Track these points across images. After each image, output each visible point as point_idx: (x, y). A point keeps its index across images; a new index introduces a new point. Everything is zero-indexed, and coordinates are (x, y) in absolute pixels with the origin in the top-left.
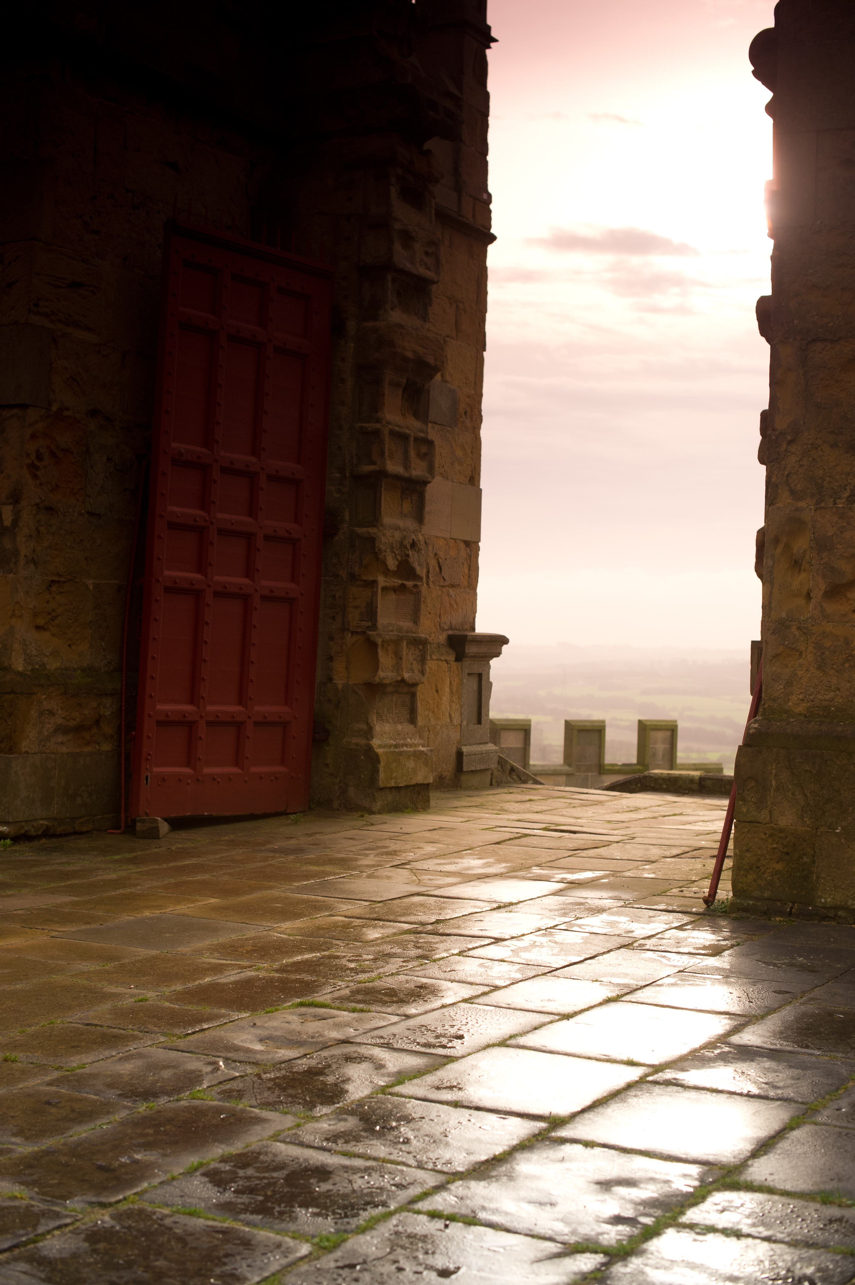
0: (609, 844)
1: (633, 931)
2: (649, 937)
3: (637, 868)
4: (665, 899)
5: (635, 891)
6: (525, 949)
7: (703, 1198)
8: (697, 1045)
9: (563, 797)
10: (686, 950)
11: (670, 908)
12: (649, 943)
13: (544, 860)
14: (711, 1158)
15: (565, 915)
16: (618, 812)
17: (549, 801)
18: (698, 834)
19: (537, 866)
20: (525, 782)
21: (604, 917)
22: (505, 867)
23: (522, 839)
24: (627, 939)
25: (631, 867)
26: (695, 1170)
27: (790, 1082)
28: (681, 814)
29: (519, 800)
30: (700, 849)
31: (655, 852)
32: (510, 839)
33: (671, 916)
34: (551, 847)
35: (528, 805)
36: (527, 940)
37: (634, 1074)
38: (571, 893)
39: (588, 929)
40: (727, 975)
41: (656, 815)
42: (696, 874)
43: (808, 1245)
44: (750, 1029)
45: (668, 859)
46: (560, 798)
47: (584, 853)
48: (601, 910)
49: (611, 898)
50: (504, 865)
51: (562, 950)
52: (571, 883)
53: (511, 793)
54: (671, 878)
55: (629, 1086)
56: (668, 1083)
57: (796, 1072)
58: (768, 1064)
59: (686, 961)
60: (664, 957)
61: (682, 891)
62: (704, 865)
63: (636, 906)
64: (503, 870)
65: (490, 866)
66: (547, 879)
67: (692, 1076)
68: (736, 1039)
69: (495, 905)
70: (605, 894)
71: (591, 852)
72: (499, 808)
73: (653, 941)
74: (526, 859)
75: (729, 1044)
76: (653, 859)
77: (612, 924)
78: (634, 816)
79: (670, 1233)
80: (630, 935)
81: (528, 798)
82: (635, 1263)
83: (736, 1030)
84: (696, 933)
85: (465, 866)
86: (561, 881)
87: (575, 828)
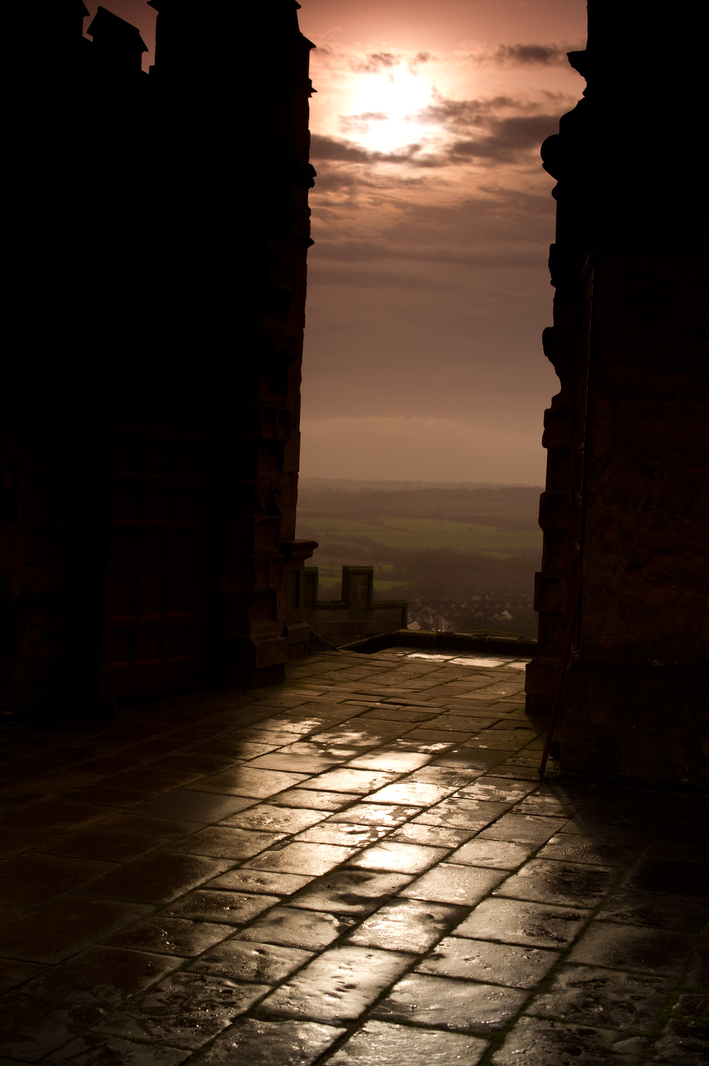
0: (435, 716)
1: (505, 798)
2: (518, 803)
3: (470, 739)
4: (508, 768)
5: (482, 761)
6: (447, 816)
10: (550, 814)
11: (517, 777)
12: (522, 808)
13: (400, 732)
15: (450, 784)
16: (410, 679)
17: (357, 669)
19: (399, 738)
20: (325, 649)
21: (477, 785)
22: (378, 739)
23: (373, 712)
24: (506, 805)
25: (465, 739)
29: (335, 669)
30: (501, 720)
31: (473, 724)
32: (364, 712)
33: (521, 784)
34: (397, 719)
35: (346, 674)
36: (443, 808)
38: (438, 763)
39: (475, 797)
42: (515, 745)
45: (487, 731)
46: (361, 665)
47: (424, 725)
48: (471, 779)
49: (471, 768)
50: (376, 738)
51: (471, 816)
52: (433, 753)
53: (323, 661)
54: (499, 749)
55: (588, 924)
56: (607, 921)
59: (555, 823)
60: (539, 820)
61: (515, 761)
62: (516, 737)
63: (493, 775)
64: (378, 742)
65: (367, 739)
66: (415, 750)
68: (625, 886)
69: (398, 776)
70: (465, 765)
71: (428, 724)
72: (328, 678)
73: (524, 806)
74: (387, 732)
76: (476, 730)
77: (487, 792)
80: (504, 801)
81: (340, 666)
84: (546, 799)
85: (350, 739)
86: (426, 752)
87: (403, 701)
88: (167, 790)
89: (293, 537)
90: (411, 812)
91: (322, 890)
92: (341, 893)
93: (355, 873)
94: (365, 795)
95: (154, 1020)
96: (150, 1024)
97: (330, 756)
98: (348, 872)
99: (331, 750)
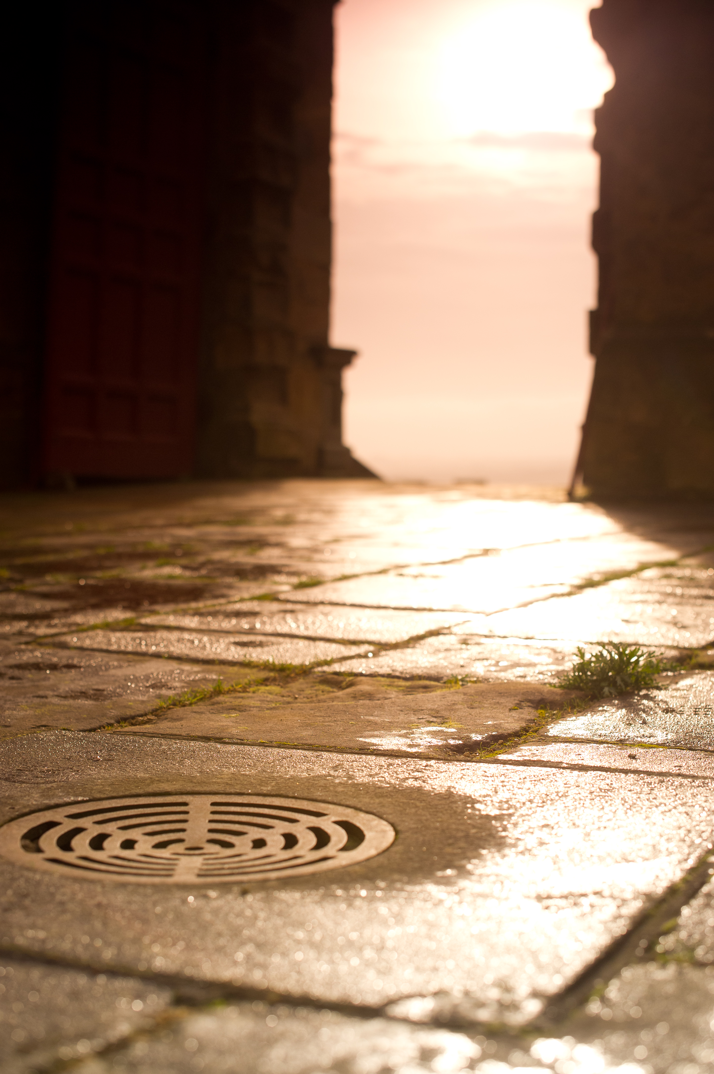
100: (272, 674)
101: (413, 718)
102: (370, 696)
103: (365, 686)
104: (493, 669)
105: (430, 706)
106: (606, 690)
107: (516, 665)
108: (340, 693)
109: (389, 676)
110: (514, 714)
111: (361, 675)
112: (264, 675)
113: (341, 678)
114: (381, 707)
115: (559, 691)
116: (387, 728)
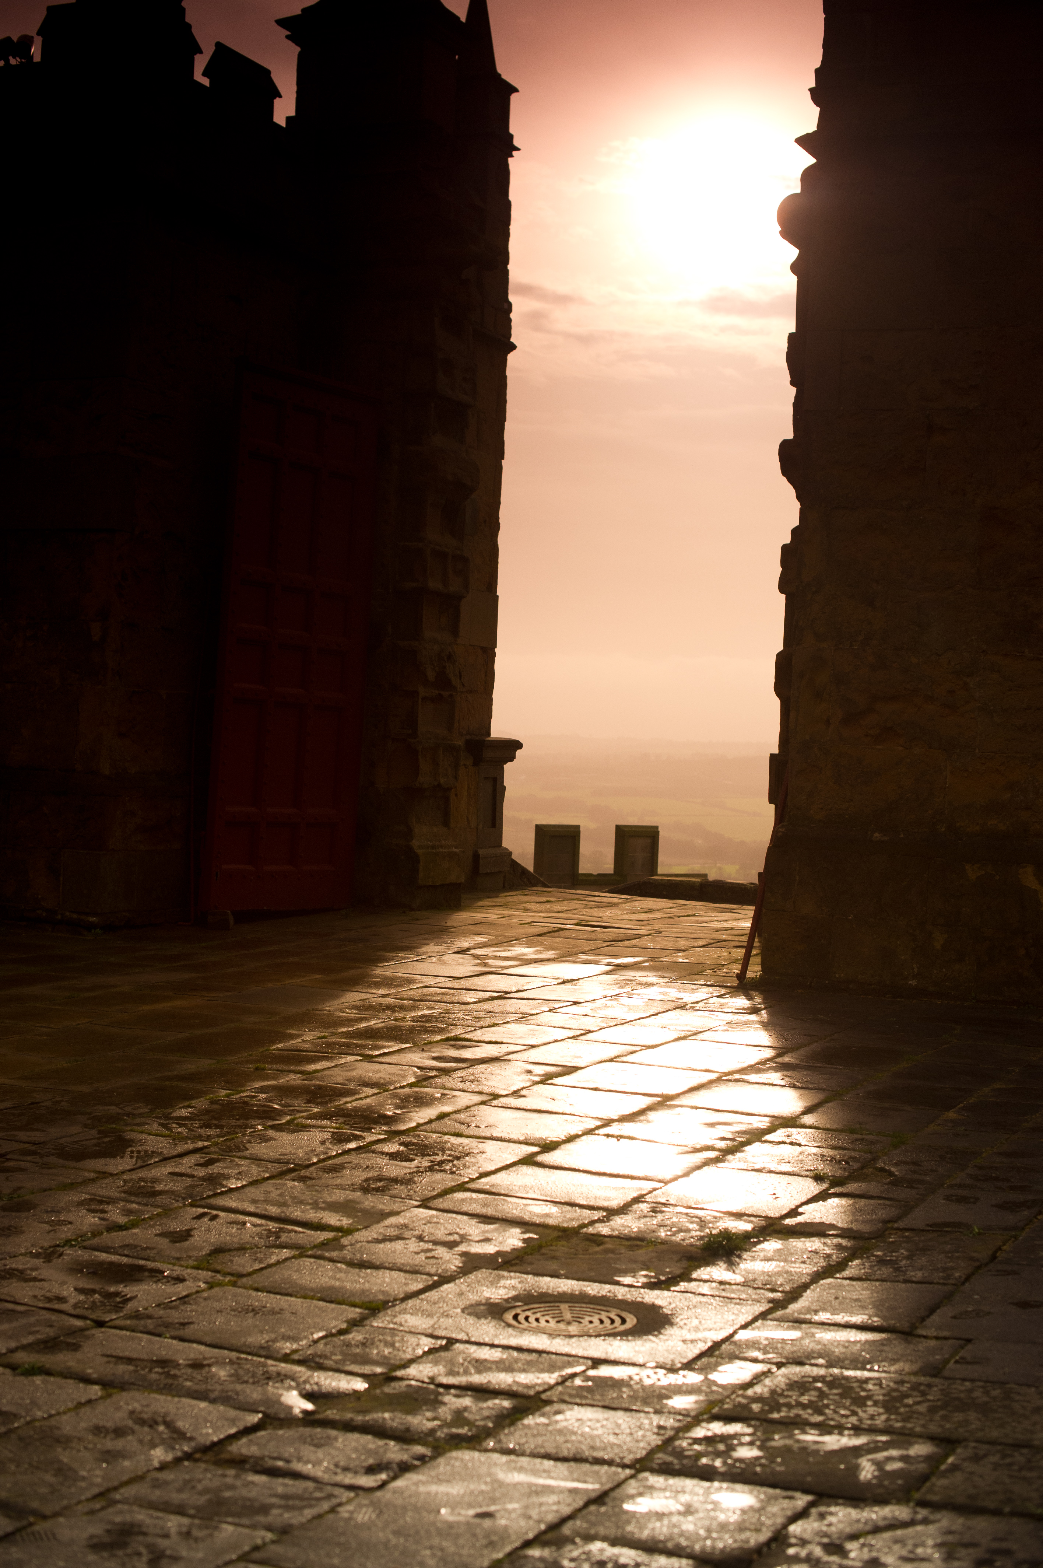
0: (640, 936)
1: (682, 998)
2: (697, 1002)
3: (671, 955)
4: (702, 977)
5: (674, 971)
6: (600, 1008)
7: (775, 1131)
8: (753, 1063)
9: (578, 899)
10: (729, 1010)
11: (709, 983)
12: (698, 1006)
13: (586, 949)
14: (776, 1114)
15: (621, 987)
16: (636, 912)
17: (566, 903)
18: (718, 930)
19: (582, 953)
20: (535, 885)
21: (655, 988)
22: (554, 954)
23: (560, 932)
24: (679, 1003)
25: (666, 954)
26: (767, 1119)
27: (822, 1081)
28: (694, 915)
29: (537, 901)
30: (722, 941)
31: (683, 943)
32: (549, 932)
33: (711, 989)
34: (589, 938)
35: (548, 905)
36: (599, 1003)
37: (713, 1076)
38: (619, 972)
39: (645, 996)
40: (766, 1026)
41: (671, 915)
42: (724, 960)
43: (844, 1149)
44: (790, 1055)
45: (697, 949)
46: (574, 899)
47: (620, 944)
48: (652, 985)
49: (656, 976)
50: (553, 952)
51: (630, 1009)
52: (617, 965)
53: (526, 895)
54: (703, 962)
55: (711, 1082)
56: (737, 1081)
57: (826, 1076)
58: (805, 1073)
59: (731, 1017)
60: (712, 1014)
61: (716, 972)
62: (730, 953)
63: (679, 982)
64: (553, 956)
65: (540, 953)
66: (596, 963)
67: (753, 1078)
68: (779, 1060)
69: (560, 981)
70: (650, 974)
71: (627, 943)
72: (523, 907)
73: (701, 1004)
74: (569, 948)
75: (776, 1063)
76: (683, 948)
77: (664, 994)
78: (651, 916)
79: (757, 1144)
80: (681, 1001)
81: (544, 899)
82: (738, 1155)
83: (778, 1055)
84: (734, 1000)
85: (519, 952)
86: (608, 964)
87: (604, 924)
88: (270, 985)
89: (489, 734)
90: (557, 1005)
91: (415, 1052)
92: (434, 1055)
93: (460, 1043)
94: (507, 993)
95: (177, 1124)
96: (174, 1125)
97: (485, 965)
98: (452, 1043)
99: (487, 961)
100: (560, 1234)
101: (634, 1266)
102: (612, 1251)
103: (609, 1246)
104: (669, 1233)
105: (641, 1259)
106: (721, 1252)
107: (680, 1230)
108: (598, 1249)
109: (618, 1237)
110: (678, 1264)
111: (604, 1236)
112: (556, 1234)
113: (595, 1238)
114: (619, 1259)
115: (699, 1251)
116: (625, 1272)
